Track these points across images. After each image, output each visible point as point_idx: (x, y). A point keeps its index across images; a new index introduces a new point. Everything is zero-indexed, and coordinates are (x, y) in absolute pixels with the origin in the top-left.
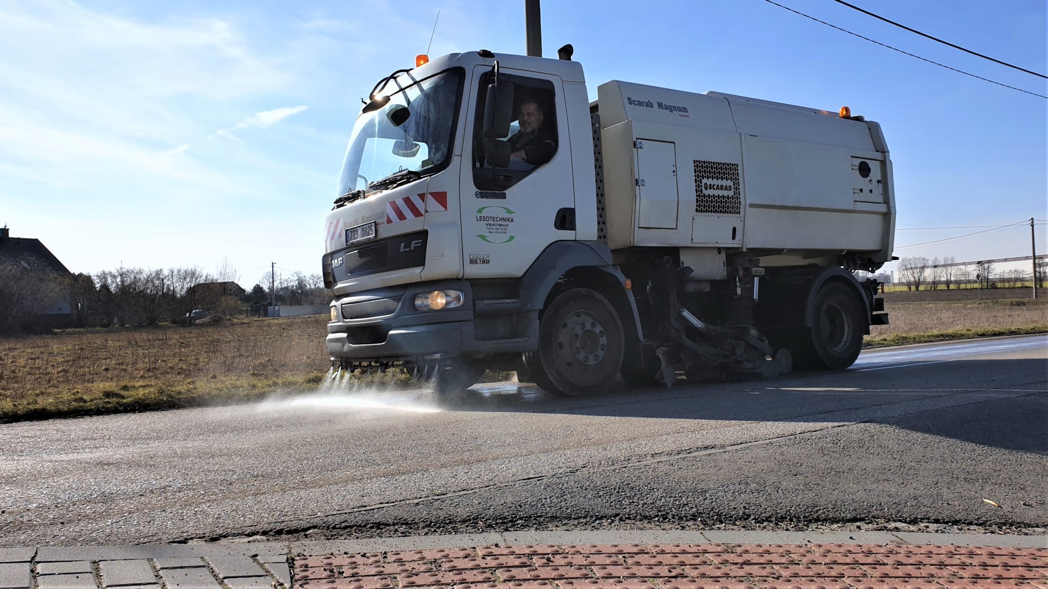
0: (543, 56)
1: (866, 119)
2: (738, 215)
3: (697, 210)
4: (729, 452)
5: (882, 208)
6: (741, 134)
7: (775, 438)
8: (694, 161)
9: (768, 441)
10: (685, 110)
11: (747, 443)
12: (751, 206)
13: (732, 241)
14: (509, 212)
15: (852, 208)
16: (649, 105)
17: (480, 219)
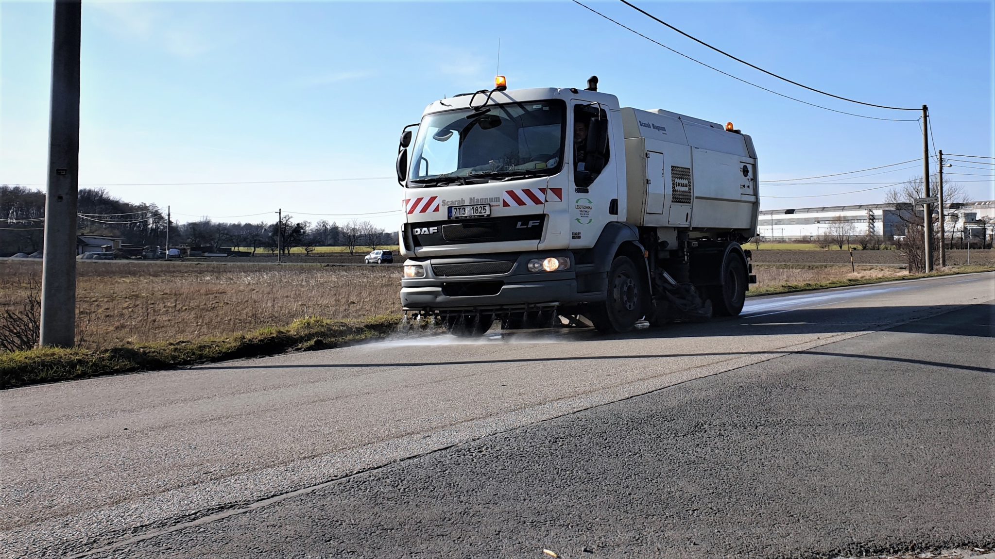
0: (598, 91)
1: (742, 133)
2: (688, 204)
3: (672, 202)
4: (251, 512)
5: (753, 199)
6: (691, 147)
7: (323, 483)
8: (672, 166)
9: (310, 490)
10: (664, 129)
11: (282, 494)
12: (697, 198)
13: (685, 223)
14: (590, 202)
15: (739, 199)
16: (649, 126)
17: (578, 207)
